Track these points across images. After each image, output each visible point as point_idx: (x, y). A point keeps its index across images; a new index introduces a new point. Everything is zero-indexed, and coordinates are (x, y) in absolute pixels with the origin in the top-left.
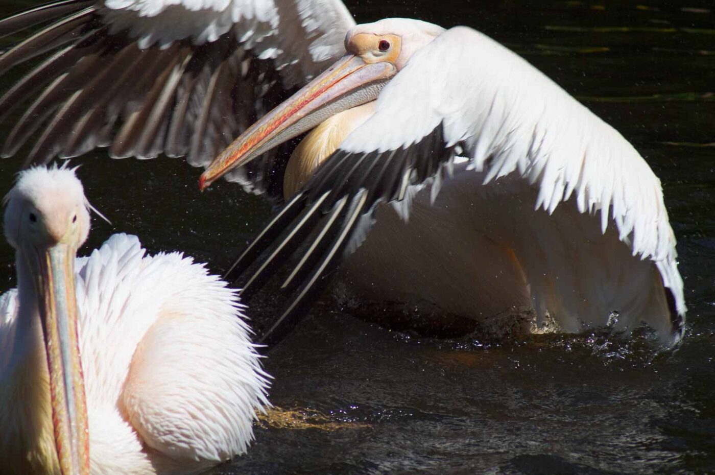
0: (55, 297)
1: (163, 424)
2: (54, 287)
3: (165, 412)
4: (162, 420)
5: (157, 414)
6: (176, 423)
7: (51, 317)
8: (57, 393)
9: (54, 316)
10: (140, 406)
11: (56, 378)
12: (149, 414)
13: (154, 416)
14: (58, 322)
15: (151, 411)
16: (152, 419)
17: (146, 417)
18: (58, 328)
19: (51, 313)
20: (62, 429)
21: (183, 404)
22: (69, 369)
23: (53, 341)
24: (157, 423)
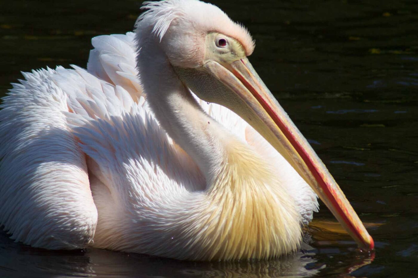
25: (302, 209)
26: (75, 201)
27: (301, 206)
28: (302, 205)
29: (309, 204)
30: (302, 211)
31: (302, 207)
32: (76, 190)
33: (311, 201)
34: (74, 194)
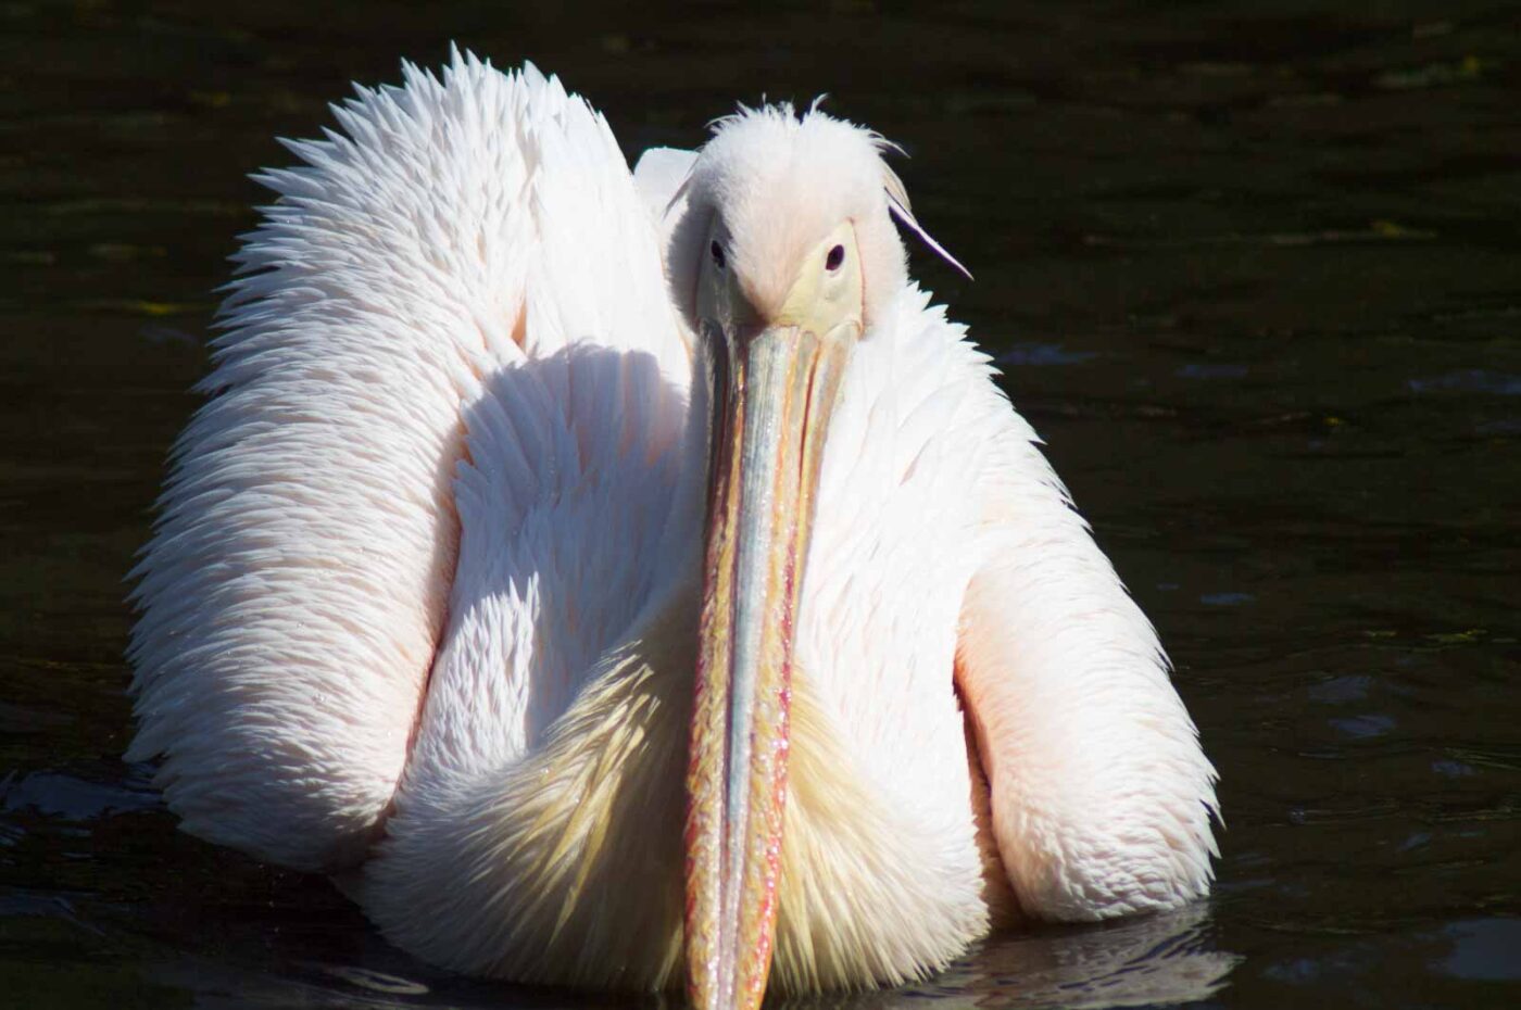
0: (743, 475)
1: (1110, 880)
3: (1121, 847)
4: (1109, 868)
5: (1101, 855)
6: (1139, 871)
7: (723, 537)
8: (703, 751)
9: (731, 532)
10: (1060, 836)
12: (1082, 856)
13: (1093, 861)
14: (738, 549)
15: (1087, 847)
16: (1090, 869)
17: (1075, 865)
19: (726, 522)
21: (1155, 815)
23: (716, 601)
24: (1097, 879)
25: (1117, 872)
26: (349, 720)
27: (1111, 859)
28: (1115, 859)
29: (1149, 858)
30: (1118, 880)
31: (1113, 864)
32: (371, 680)
33: (1164, 846)
34: (359, 694)
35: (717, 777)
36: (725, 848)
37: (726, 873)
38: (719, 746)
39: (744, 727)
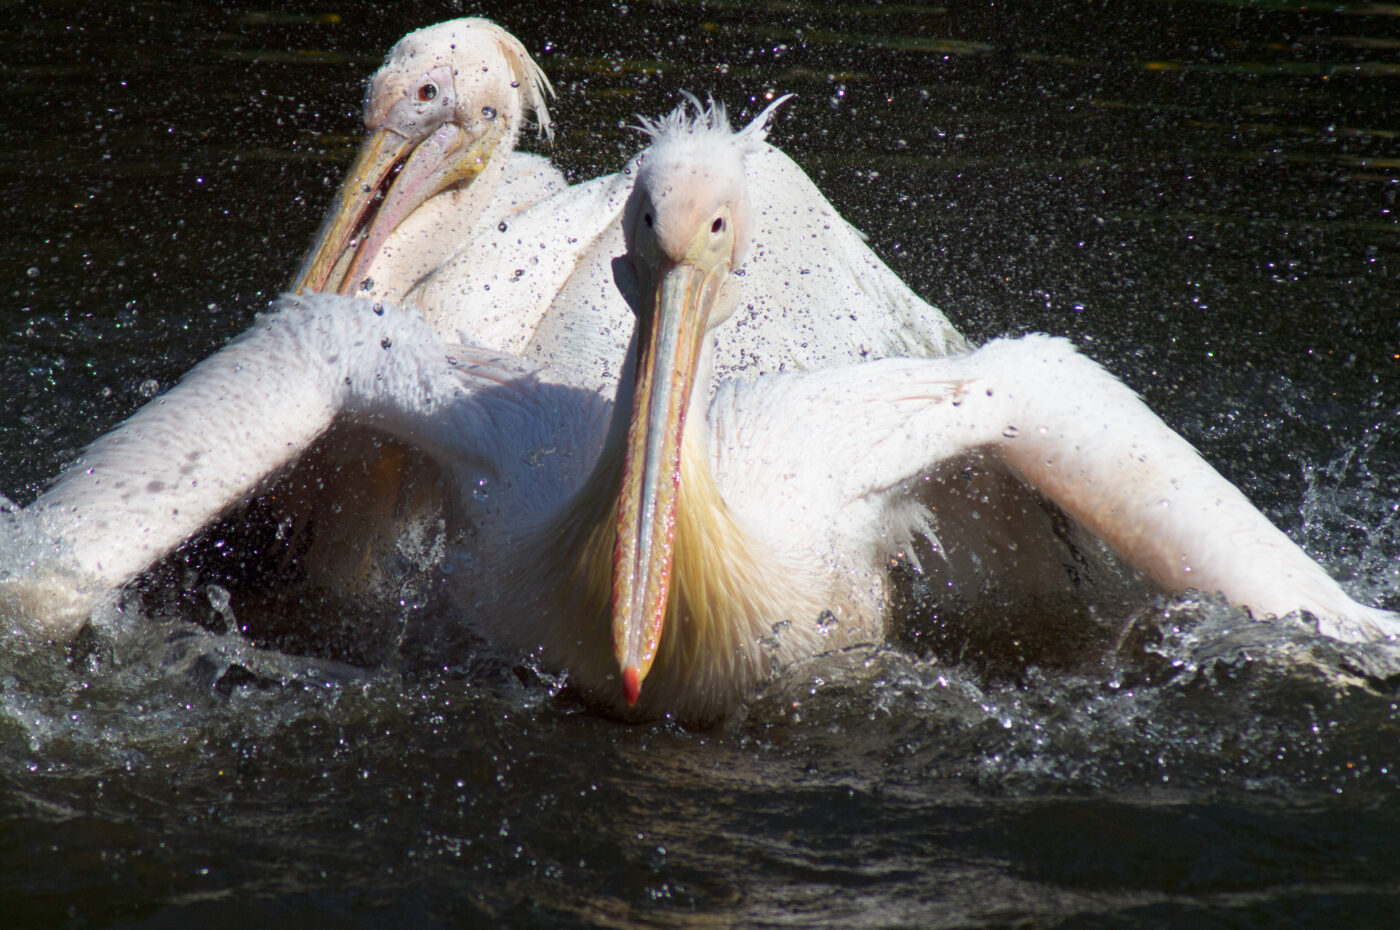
0: (657, 352)
2: (658, 336)
7: (644, 386)
8: (627, 509)
9: (648, 384)
11: (630, 486)
14: (652, 393)
18: (650, 403)
19: (645, 377)
20: (623, 569)
22: (655, 471)
23: (638, 423)
35: (634, 525)
36: (637, 566)
37: (637, 581)
38: (636, 507)
39: (652, 497)
